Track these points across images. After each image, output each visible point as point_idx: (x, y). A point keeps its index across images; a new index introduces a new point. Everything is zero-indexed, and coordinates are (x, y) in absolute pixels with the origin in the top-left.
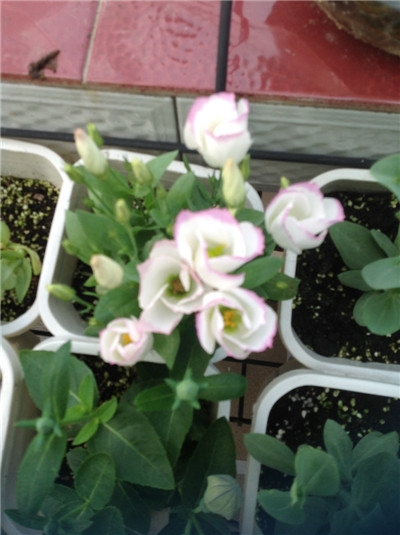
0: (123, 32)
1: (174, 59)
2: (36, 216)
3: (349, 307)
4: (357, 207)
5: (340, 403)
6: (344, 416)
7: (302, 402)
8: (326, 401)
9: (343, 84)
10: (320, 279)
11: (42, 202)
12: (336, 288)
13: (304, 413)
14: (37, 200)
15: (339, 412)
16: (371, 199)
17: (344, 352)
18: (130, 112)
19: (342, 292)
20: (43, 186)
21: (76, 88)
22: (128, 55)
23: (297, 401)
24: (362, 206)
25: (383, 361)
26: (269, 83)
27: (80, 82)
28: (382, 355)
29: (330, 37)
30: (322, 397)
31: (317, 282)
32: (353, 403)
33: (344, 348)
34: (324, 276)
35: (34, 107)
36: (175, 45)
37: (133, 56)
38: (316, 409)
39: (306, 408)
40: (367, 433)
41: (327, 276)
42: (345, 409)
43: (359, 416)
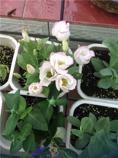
0: (34, 4)
1: (48, 12)
2: (7, 57)
3: (96, 83)
4: (99, 55)
5: (93, 109)
6: (94, 112)
7: (83, 109)
8: (90, 108)
9: (95, 20)
10: (88, 75)
11: (9, 53)
12: (93, 77)
13: (83, 112)
14: (8, 52)
15: (93, 111)
16: (103, 53)
17: (95, 95)
18: (36, 26)
19: (94, 79)
20: (9, 48)
21: (20, 19)
22: (36, 10)
23: (82, 108)
24: (100, 54)
25: (105, 98)
26: (75, 19)
27: (22, 18)
28: (105, 96)
29: (92, 7)
30: (88, 107)
31: (88, 76)
32: (97, 109)
33: (95, 94)
34: (89, 74)
35: (8, 25)
36: (49, 8)
37: (37, 11)
38: (87, 111)
39: (84, 110)
40: (101, 117)
41: (90, 74)
42: (95, 110)
43: (99, 112)
